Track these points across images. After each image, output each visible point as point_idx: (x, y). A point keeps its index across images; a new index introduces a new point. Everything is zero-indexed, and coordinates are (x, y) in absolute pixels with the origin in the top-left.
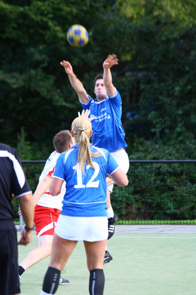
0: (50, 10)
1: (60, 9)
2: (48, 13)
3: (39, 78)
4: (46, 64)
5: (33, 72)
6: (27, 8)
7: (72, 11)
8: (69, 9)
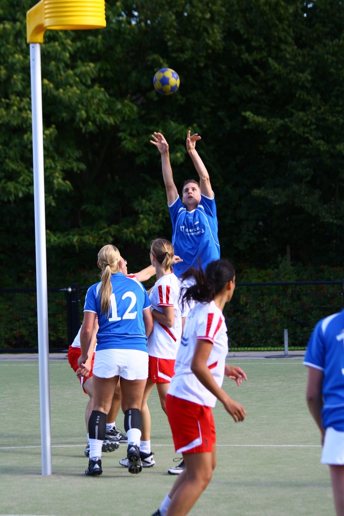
0: (314, 121)
1: (324, 119)
2: (311, 123)
3: (303, 193)
4: (309, 178)
5: (295, 187)
6: (287, 120)
7: (337, 120)
8: (334, 119)
